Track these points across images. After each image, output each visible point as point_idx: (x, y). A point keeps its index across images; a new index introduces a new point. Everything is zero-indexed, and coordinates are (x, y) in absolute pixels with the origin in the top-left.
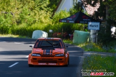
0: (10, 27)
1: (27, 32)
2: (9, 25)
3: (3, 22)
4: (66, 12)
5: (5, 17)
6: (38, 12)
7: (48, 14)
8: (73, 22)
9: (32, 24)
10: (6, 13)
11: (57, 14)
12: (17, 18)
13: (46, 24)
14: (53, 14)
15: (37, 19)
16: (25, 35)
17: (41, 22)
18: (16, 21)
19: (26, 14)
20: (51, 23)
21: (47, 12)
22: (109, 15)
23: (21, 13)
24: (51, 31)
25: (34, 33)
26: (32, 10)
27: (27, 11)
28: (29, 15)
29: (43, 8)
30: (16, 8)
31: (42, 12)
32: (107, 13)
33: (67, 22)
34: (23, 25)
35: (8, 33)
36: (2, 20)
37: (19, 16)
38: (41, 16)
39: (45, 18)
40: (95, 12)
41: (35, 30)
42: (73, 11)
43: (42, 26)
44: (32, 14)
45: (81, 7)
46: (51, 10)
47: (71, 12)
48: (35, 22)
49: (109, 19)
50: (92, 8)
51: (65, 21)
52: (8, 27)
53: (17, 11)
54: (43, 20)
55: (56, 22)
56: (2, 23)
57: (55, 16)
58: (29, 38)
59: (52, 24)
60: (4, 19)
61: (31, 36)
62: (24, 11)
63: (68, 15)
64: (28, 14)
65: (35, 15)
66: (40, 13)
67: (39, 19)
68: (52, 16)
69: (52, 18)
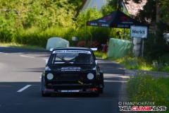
0: (14, 32)
1: (39, 39)
2: (13, 30)
3: (4, 24)
4: (97, 11)
5: (7, 18)
6: (55, 10)
7: (70, 13)
8: (107, 25)
9: (46, 27)
10: (7, 11)
11: (84, 12)
12: (24, 20)
13: (67, 29)
14: (78, 14)
15: (54, 21)
16: (36, 44)
17: (60, 25)
18: (23, 24)
19: (36, 13)
20: (74, 27)
21: (68, 10)
22: (162, 16)
23: (30, 12)
24: (74, 38)
25: (50, 41)
26: (46, 6)
27: (40, 7)
28: (42, 14)
29: (62, 4)
30: (22, 4)
31: (62, 10)
32: (157, 12)
33: (98, 26)
34: (33, 30)
35: (10, 41)
36: (2, 22)
37: (27, 16)
38: (59, 16)
39: (66, 19)
40: (140, 11)
41: (50, 37)
42: (108, 10)
43: (59, 31)
44: (46, 13)
45: (120, 3)
46: (74, 7)
47: (103, 11)
48: (50, 25)
49: (160, 22)
50: (135, 5)
51: (96, 24)
52: (11, 33)
53: (24, 8)
54: (63, 23)
55: (83, 25)
56: (1, 26)
57: (80, 16)
58: (42, 49)
59: (76, 28)
60: (5, 20)
61: (45, 45)
62: (34, 8)
63: (100, 16)
64: (41, 12)
65: (51, 15)
66: (58, 12)
67: (57, 21)
68: (76, 16)
69: (75, 20)
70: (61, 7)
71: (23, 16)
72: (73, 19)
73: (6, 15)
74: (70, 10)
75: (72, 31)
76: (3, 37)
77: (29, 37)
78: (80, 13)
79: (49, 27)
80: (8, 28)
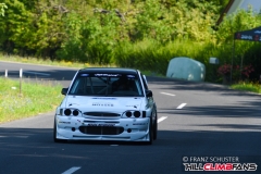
0: (114, 46)
1: (154, 60)
2: (112, 43)
3: (97, 33)
4: (252, 16)
5: (103, 23)
6: (184, 12)
7: (208, 17)
9: (168, 41)
10: (104, 12)
11: (231, 17)
12: (132, 27)
13: (201, 44)
14: (221, 20)
15: (180, 30)
16: (150, 68)
17: (191, 37)
18: (130, 35)
19: (152, 16)
20: (214, 41)
21: (205, 13)
23: (142, 14)
24: (213, 60)
25: (173, 63)
26: (168, 6)
27: (158, 7)
28: (161, 18)
30: (129, 1)
31: (195, 12)
33: (253, 40)
34: (145, 45)
35: (107, 62)
36: (95, 30)
37: (136, 21)
38: (190, 23)
39: (201, 28)
41: (174, 56)
43: (189, 48)
44: (169, 17)
46: (215, 8)
48: (174, 37)
51: (250, 37)
52: (109, 48)
53: (131, 7)
54: (196, 33)
55: (228, 39)
56: (93, 36)
57: (225, 23)
58: (160, 76)
59: (217, 43)
60: (99, 27)
61: (164, 69)
62: (148, 8)
63: (258, 23)
64: (159, 15)
65: (176, 20)
66: (188, 14)
67: (185, 30)
68: (218, 23)
69: (216, 30)
70: (194, 7)
71: (130, 21)
72: (213, 27)
73: (102, 19)
74: (208, 13)
75: (210, 48)
76: (96, 55)
77: (139, 56)
78: (225, 18)
79: (173, 39)
80: (104, 40)
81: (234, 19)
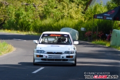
0: (32, 22)
4: (103, 6)
5: (26, 10)
6: (68, 4)
7: (80, 7)
8: (111, 18)
9: (60, 19)
10: (27, 5)
11: (91, 7)
12: (41, 12)
13: (77, 21)
14: (86, 8)
15: (66, 14)
17: (71, 17)
18: (40, 16)
19: (51, 7)
20: (83, 19)
21: (78, 5)
23: (46, 6)
24: (82, 29)
26: (60, 1)
27: (54, 2)
28: (56, 8)
31: (73, 4)
33: (103, 19)
34: (48, 21)
35: (28, 30)
36: (22, 14)
37: (43, 9)
38: (71, 10)
39: (76, 12)
41: (63, 27)
42: (112, 5)
44: (60, 7)
46: (83, 2)
47: (108, 7)
48: (62, 17)
51: (102, 17)
52: (30, 23)
53: (41, 2)
54: (74, 16)
55: (90, 18)
56: (21, 17)
57: (88, 10)
59: (85, 20)
60: (24, 13)
62: (49, 2)
63: (105, 10)
64: (55, 6)
65: (63, 9)
66: (70, 6)
67: (68, 14)
68: (85, 10)
69: (84, 13)
70: (73, 2)
71: (40, 9)
72: (82, 12)
73: (26, 8)
74: (80, 5)
75: (81, 22)
76: (23, 26)
77: (45, 27)
78: (88, 8)
79: (62, 18)
80: (27, 19)
81: (93, 8)
